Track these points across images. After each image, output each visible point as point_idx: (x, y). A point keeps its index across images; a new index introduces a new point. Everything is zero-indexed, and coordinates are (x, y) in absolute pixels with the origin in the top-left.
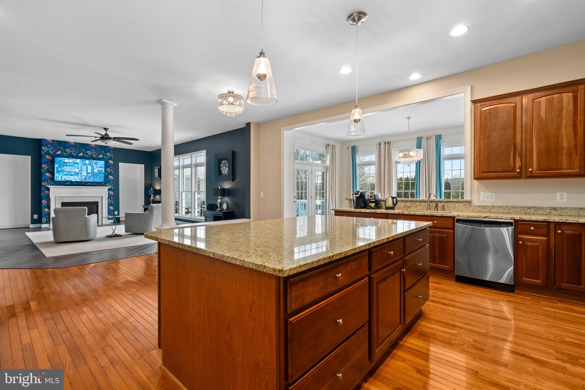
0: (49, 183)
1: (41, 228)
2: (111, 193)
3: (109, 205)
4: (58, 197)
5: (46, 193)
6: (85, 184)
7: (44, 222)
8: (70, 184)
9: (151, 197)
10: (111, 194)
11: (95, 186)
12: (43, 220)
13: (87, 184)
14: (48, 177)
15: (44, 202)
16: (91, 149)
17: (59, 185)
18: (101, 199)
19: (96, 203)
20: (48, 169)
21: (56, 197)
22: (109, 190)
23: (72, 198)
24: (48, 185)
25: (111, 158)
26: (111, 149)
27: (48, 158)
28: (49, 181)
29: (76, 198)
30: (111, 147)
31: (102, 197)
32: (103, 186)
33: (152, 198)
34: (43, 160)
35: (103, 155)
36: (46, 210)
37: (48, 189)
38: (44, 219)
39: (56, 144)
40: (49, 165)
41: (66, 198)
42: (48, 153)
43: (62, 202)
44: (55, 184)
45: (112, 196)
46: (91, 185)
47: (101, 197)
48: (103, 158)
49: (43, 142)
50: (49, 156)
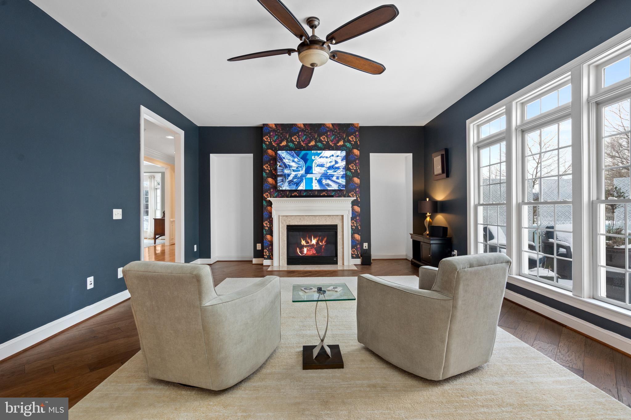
0: (272, 193)
1: (262, 264)
2: (357, 209)
3: (354, 231)
4: (283, 216)
5: (268, 210)
6: (319, 194)
7: (266, 257)
8: (297, 195)
9: (426, 217)
10: (357, 212)
11: (332, 196)
12: (265, 254)
13: (321, 195)
14: (270, 184)
15: (266, 224)
16: (326, 132)
17: (284, 197)
18: (341, 221)
19: (334, 228)
20: (270, 171)
21: (279, 216)
22: (354, 203)
23: (300, 219)
24: (271, 197)
25: (356, 146)
26: (356, 129)
27: (271, 154)
28: (272, 190)
29: (306, 218)
30: (356, 126)
31: (343, 216)
32: (345, 197)
33: (428, 219)
34: (265, 158)
35: (344, 142)
36: (268, 237)
37: (270, 204)
38: (266, 252)
39: (280, 129)
40: (272, 165)
41: (293, 218)
42: (271, 147)
43: (287, 225)
44: (279, 195)
45: (359, 215)
46: (326, 195)
47: (341, 216)
48: (344, 145)
49: (265, 130)
50: (272, 150)
